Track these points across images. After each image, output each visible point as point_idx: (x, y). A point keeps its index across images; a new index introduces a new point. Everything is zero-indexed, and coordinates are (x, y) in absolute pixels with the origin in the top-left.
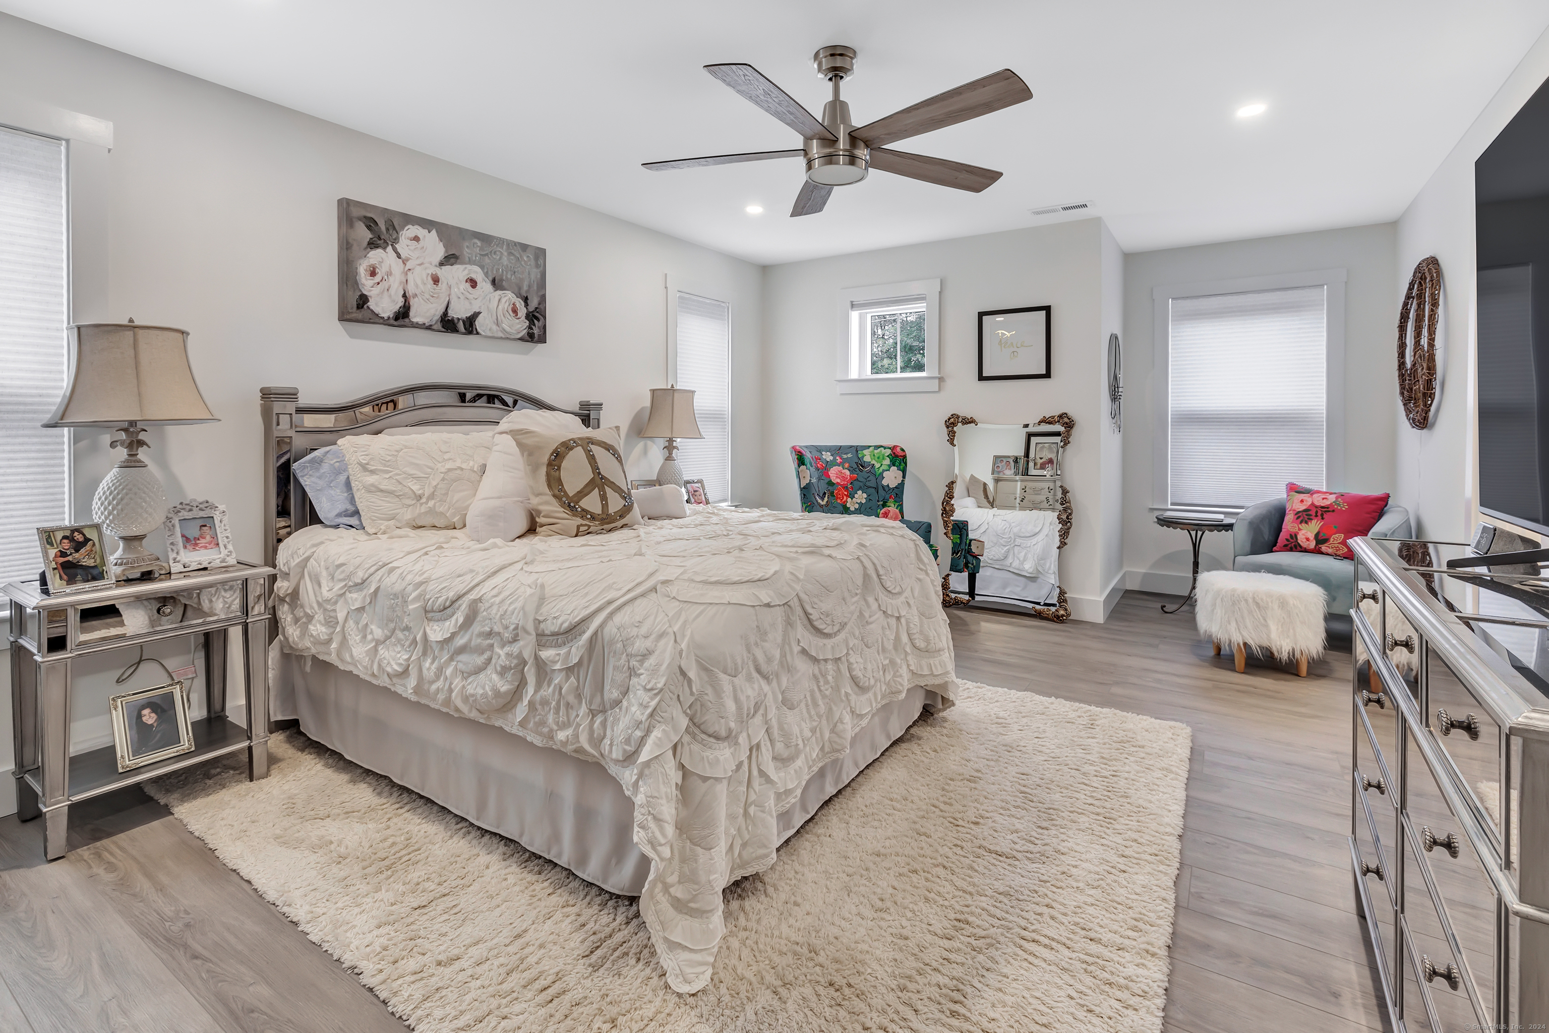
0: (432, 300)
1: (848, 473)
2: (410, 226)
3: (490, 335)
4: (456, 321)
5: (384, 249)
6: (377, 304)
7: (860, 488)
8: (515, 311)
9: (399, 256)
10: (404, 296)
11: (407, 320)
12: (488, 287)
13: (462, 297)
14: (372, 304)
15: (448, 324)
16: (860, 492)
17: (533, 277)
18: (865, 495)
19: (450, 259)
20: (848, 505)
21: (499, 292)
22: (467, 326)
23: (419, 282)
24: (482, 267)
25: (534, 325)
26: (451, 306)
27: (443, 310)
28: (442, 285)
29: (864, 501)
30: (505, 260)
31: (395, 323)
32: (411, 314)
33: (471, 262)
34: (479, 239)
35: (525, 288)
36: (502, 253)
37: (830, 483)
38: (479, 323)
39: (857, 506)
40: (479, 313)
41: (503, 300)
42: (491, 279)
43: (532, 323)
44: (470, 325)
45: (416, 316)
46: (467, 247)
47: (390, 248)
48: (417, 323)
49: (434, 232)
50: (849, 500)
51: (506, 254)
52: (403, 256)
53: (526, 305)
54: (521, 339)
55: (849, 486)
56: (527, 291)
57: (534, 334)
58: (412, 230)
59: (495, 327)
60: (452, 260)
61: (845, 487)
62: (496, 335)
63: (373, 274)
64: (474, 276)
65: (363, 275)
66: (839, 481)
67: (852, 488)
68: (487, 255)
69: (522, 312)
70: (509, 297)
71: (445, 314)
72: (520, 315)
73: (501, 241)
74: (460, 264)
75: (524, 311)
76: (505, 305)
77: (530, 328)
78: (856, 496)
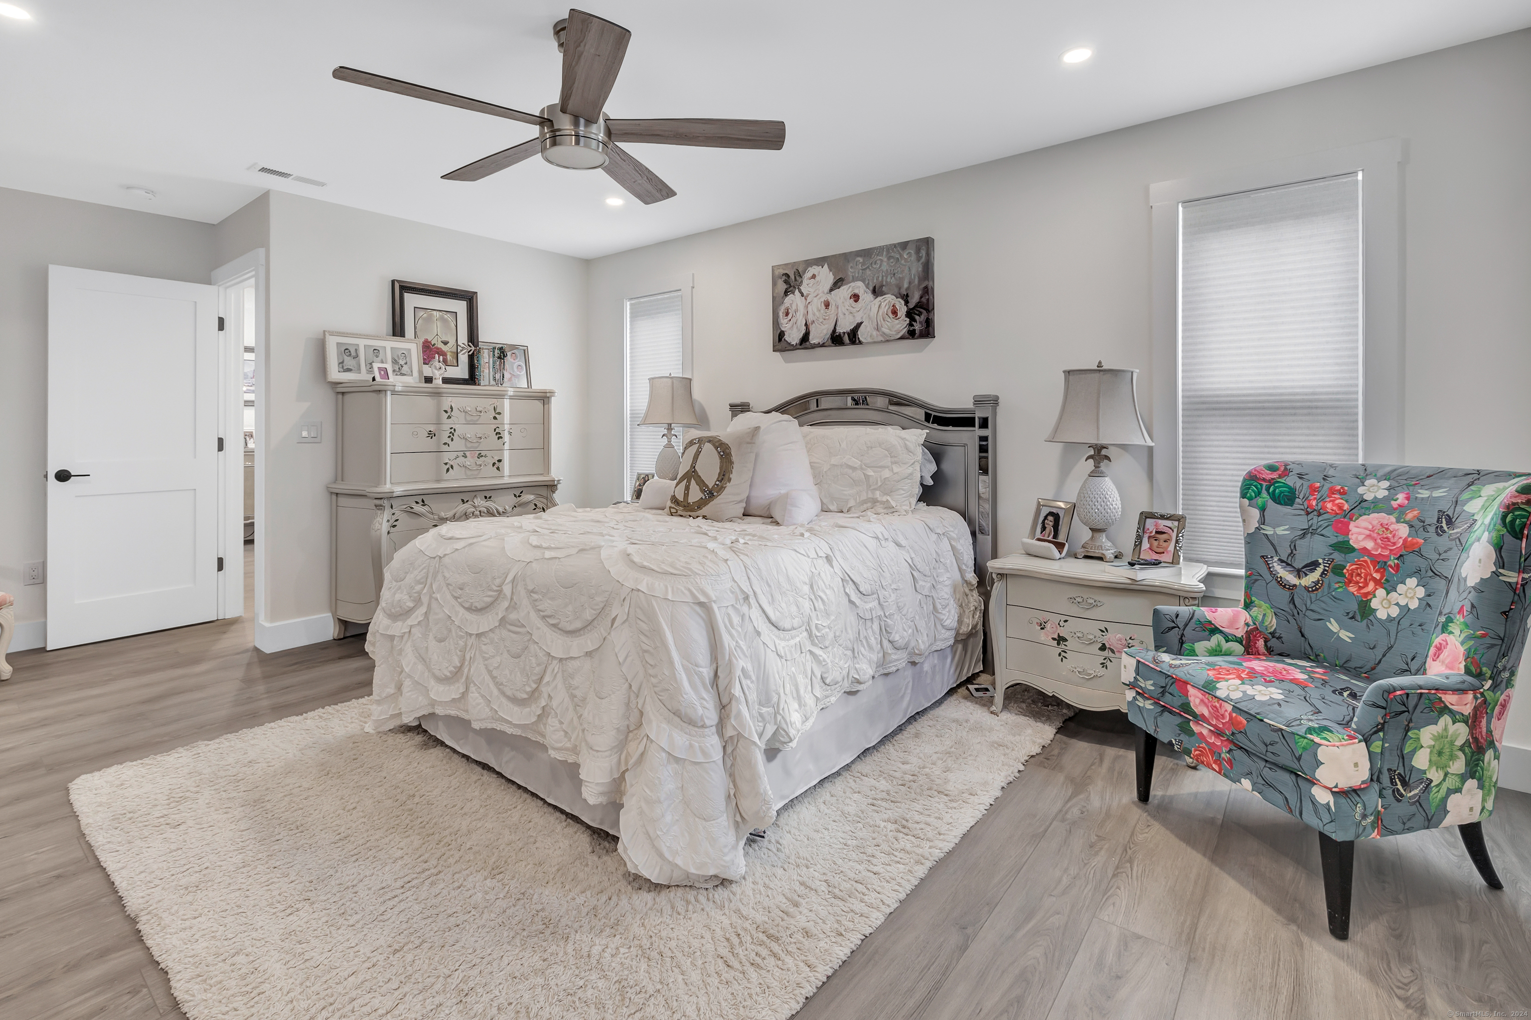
0: (825, 322)
1: (1403, 531)
2: (810, 268)
3: (871, 341)
4: (842, 335)
5: (793, 293)
6: (789, 337)
7: (1417, 572)
8: (895, 312)
9: (802, 296)
10: (806, 324)
11: (808, 343)
12: (870, 296)
13: (847, 313)
14: (786, 337)
15: (836, 339)
16: (1412, 582)
17: (913, 271)
18: (1421, 592)
19: (838, 284)
20: (1374, 604)
21: (879, 298)
22: (851, 337)
23: (815, 311)
24: (863, 281)
25: (916, 321)
26: (838, 323)
27: (833, 328)
28: (832, 307)
29: (1414, 605)
30: (885, 267)
31: (801, 347)
32: (811, 337)
33: (854, 279)
34: (861, 256)
35: (906, 285)
36: (881, 261)
37: (1344, 547)
38: (862, 334)
39: (1395, 612)
40: (861, 323)
41: (883, 304)
42: (871, 288)
43: (912, 319)
44: (853, 337)
45: (814, 339)
46: (851, 267)
47: (797, 291)
48: (814, 344)
49: (826, 266)
50: (1381, 592)
51: (885, 259)
52: (805, 294)
53: (907, 302)
54: (902, 338)
55: (1392, 561)
56: (907, 289)
57: (914, 330)
58: (812, 270)
59: (875, 333)
60: (839, 284)
61: (1380, 563)
62: (876, 340)
63: (787, 314)
64: (856, 291)
65: (781, 317)
66: (1370, 545)
67: (1397, 568)
68: (868, 267)
69: (902, 310)
70: (889, 299)
71: (834, 331)
72: (899, 315)
73: (880, 250)
74: (845, 284)
75: (904, 309)
76: (885, 308)
77: (911, 325)
78: (1401, 588)
